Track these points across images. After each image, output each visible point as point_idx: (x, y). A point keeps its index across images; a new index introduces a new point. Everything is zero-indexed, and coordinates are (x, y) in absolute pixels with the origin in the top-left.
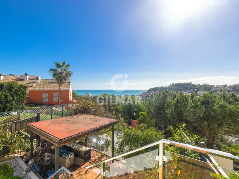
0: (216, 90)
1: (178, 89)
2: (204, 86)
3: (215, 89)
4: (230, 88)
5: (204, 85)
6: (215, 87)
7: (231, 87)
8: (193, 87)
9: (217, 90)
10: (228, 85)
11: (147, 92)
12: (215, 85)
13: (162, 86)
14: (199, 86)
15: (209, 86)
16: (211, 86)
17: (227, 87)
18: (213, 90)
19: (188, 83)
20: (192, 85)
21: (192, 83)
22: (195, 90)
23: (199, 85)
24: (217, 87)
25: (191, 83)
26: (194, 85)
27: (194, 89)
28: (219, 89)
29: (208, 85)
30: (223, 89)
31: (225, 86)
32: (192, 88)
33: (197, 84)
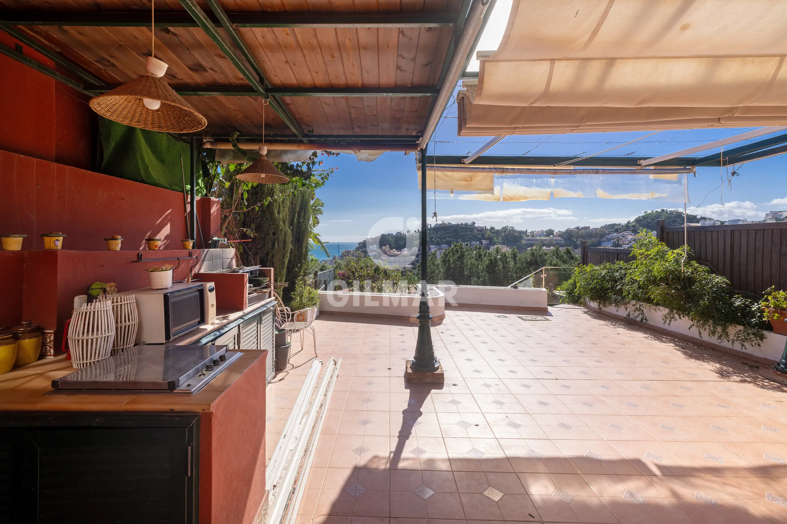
0: (530, 242)
1: (441, 240)
2: (505, 232)
3: (528, 240)
4: (560, 238)
5: (505, 229)
6: (527, 236)
7: (561, 235)
8: (479, 236)
9: (533, 242)
10: (556, 231)
11: (357, 249)
12: (529, 231)
13: (401, 233)
14: (493, 233)
15: (516, 231)
16: (521, 232)
17: (553, 234)
18: (524, 242)
19: (466, 224)
20: (475, 231)
21: (476, 225)
22: (485, 242)
23: (492, 228)
24: (533, 236)
25: (474, 223)
26: (482, 230)
27: (480, 240)
28: (536, 240)
29: (513, 230)
30: (545, 240)
31: (550, 232)
32: (475, 236)
33: (488, 227)
